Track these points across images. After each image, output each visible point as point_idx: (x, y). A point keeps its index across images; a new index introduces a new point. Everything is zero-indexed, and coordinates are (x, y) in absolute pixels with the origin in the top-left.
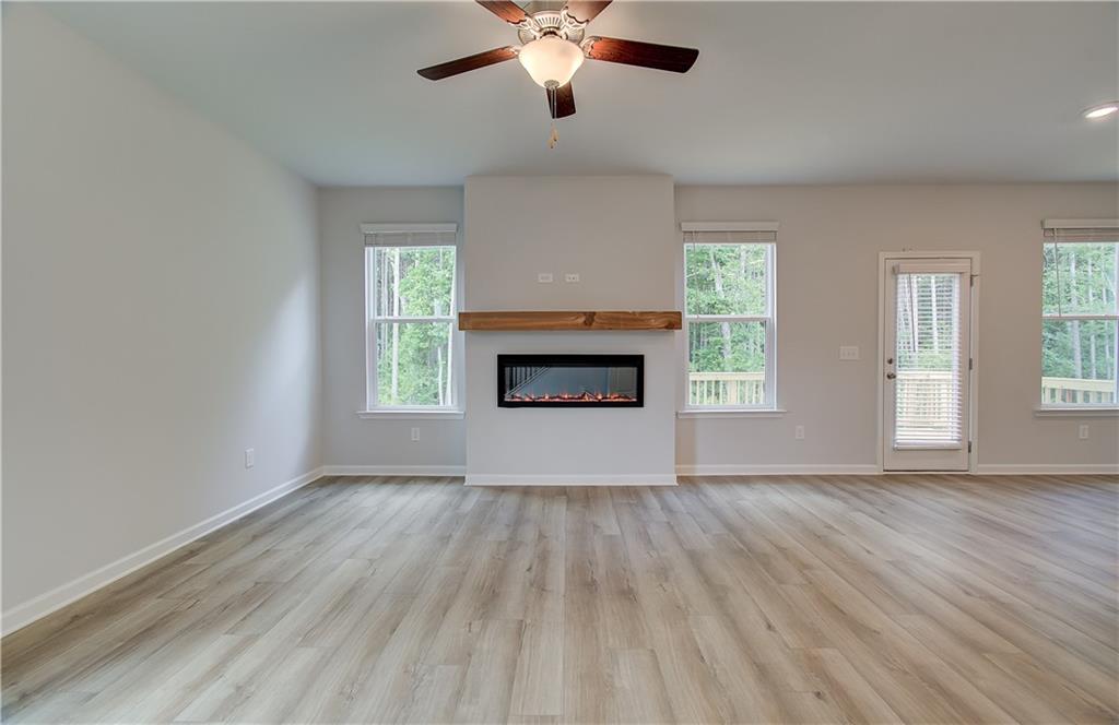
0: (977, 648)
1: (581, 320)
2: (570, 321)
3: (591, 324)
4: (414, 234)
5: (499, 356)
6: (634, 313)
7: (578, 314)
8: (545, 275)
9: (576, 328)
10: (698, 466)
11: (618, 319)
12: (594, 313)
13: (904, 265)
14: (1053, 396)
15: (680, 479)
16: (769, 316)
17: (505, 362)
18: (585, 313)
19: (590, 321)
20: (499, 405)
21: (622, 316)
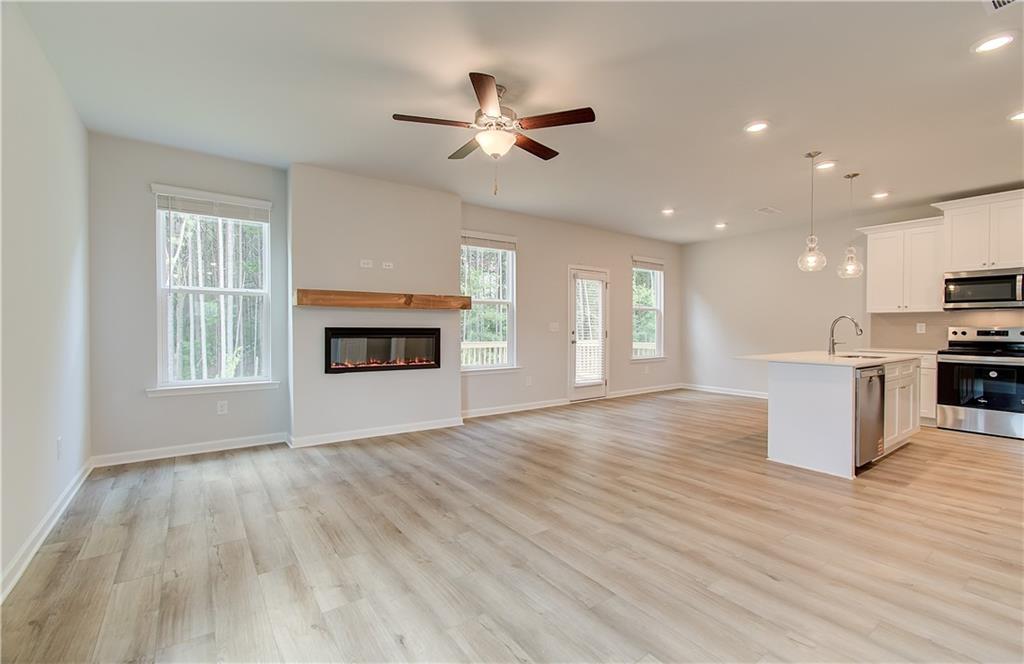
0: (667, 463)
1: (403, 300)
2: (395, 301)
3: (409, 304)
4: (221, 205)
5: (326, 329)
6: (440, 296)
7: (399, 296)
8: (366, 261)
9: (398, 307)
10: (469, 411)
11: (429, 301)
12: (412, 296)
13: (580, 273)
14: (636, 353)
15: (464, 421)
16: (510, 301)
17: (332, 333)
18: (405, 295)
19: (409, 301)
20: (326, 372)
21: (431, 298)
